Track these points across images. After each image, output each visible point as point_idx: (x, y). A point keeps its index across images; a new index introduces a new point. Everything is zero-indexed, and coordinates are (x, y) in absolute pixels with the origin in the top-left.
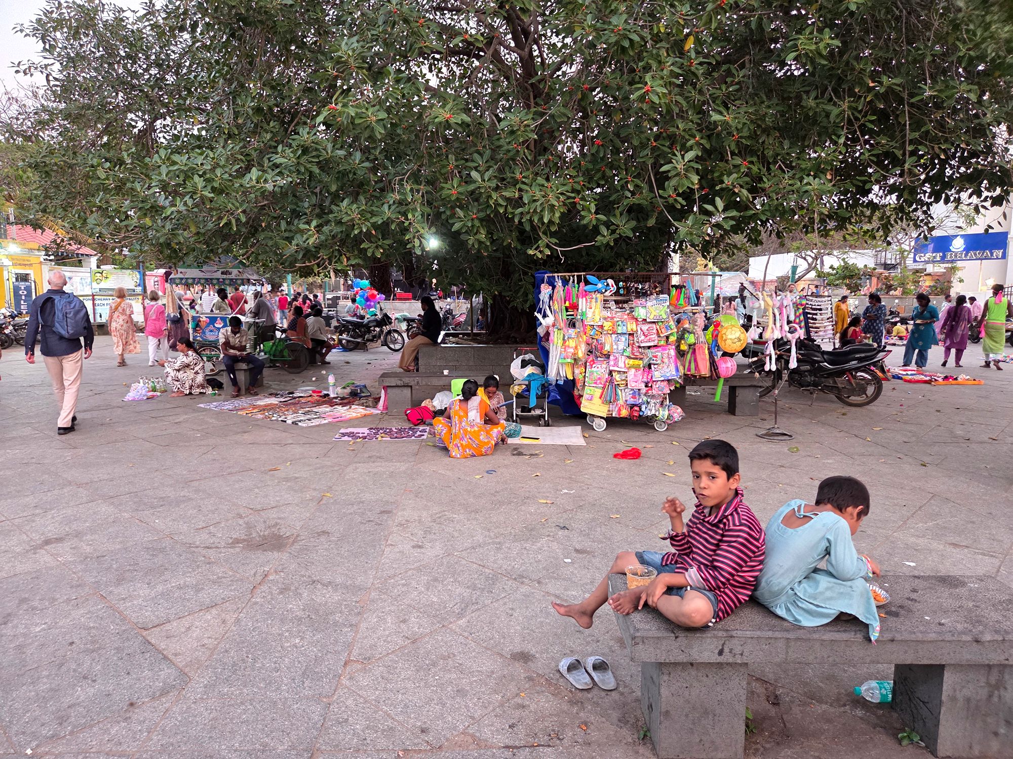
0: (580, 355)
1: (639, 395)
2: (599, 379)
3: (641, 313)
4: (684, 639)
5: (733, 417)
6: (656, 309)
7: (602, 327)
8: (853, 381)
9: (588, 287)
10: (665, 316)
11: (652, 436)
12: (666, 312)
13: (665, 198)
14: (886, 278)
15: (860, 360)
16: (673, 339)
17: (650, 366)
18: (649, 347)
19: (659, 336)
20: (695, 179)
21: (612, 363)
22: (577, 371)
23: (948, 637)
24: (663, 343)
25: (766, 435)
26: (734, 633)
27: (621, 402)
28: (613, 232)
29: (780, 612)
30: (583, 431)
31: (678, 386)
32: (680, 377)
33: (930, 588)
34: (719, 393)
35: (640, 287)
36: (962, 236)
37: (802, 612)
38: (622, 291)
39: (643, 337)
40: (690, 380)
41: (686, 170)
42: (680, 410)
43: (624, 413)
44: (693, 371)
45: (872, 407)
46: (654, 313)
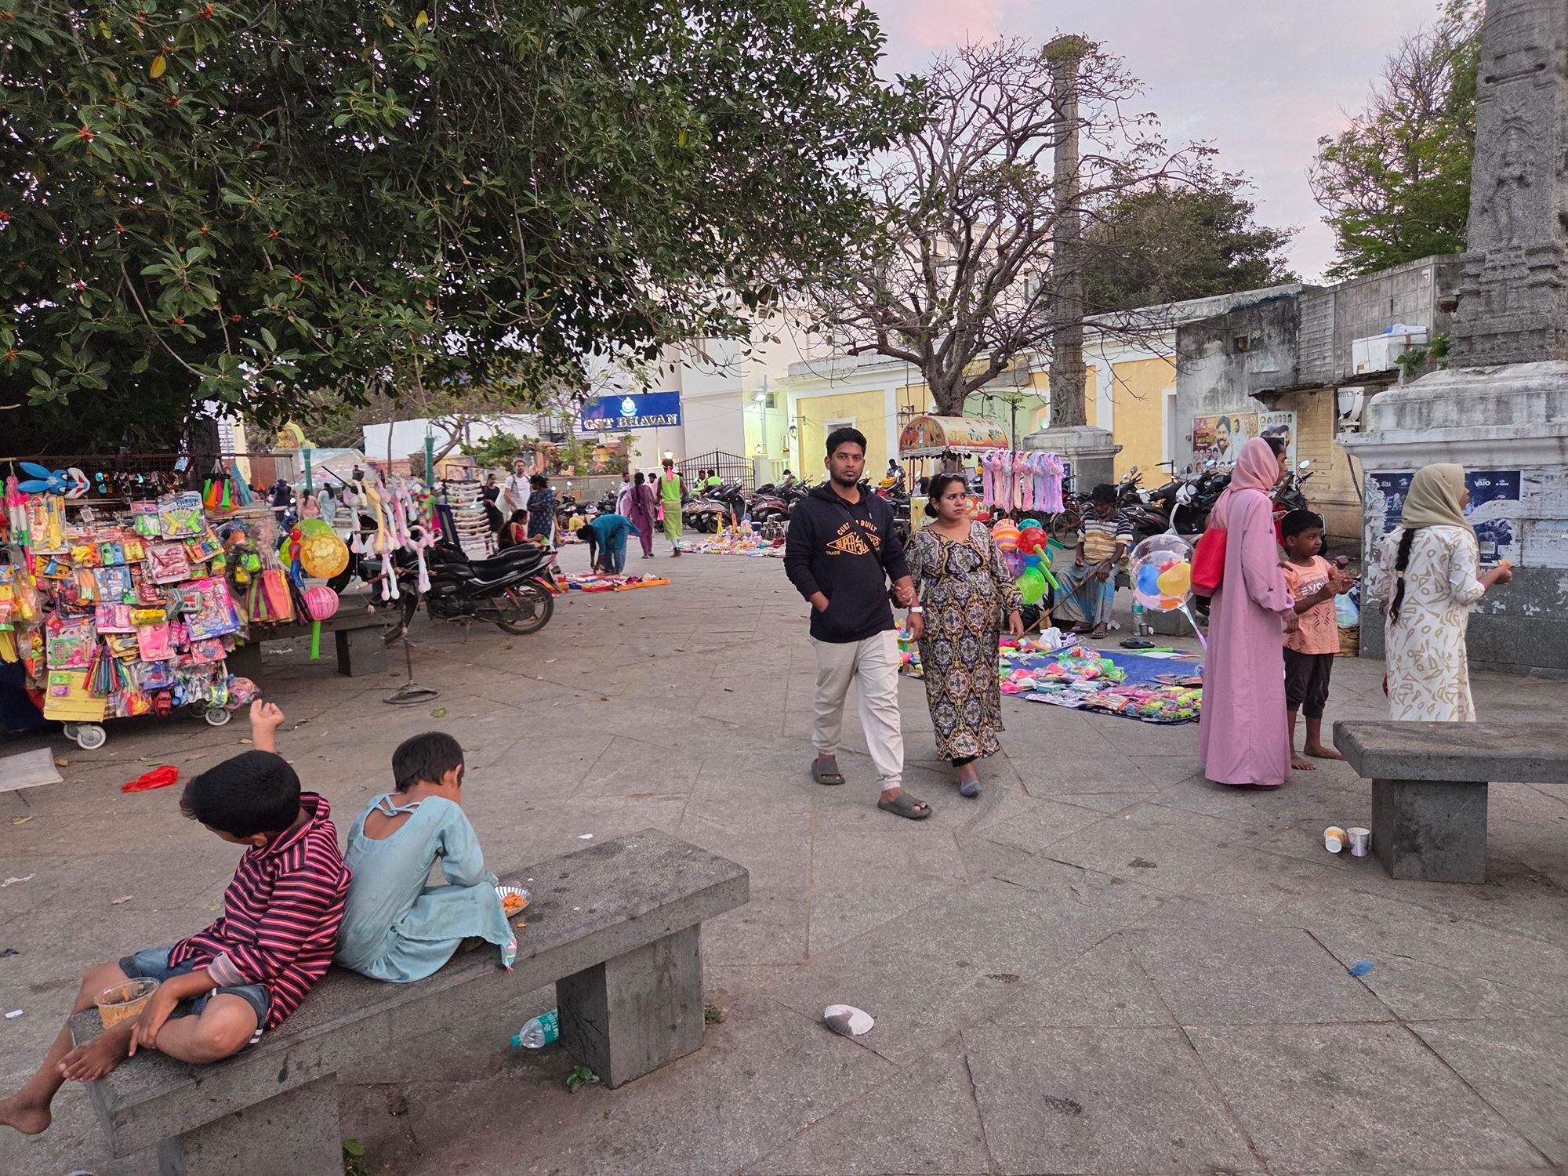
0: (28, 612)
1: (167, 670)
2: (78, 652)
3: (149, 525)
4: (214, 1079)
5: (346, 680)
6: (179, 518)
7: (69, 556)
8: (515, 600)
9: (26, 485)
10: (197, 529)
11: (203, 738)
12: (199, 522)
13: (164, 324)
14: (553, 453)
15: (520, 568)
16: (218, 566)
17: (181, 617)
18: (176, 585)
19: (192, 563)
20: (213, 295)
21: (101, 620)
22: (24, 645)
23: (601, 926)
24: (200, 574)
25: (401, 697)
26: (302, 1037)
27: (131, 689)
28: (65, 380)
29: (379, 972)
30: (55, 757)
31: (241, 643)
32: (243, 628)
33: (583, 866)
34: (317, 646)
35: (141, 480)
36: (631, 397)
37: (410, 961)
38: (103, 489)
39: (159, 568)
40: (261, 631)
41: (193, 279)
42: (249, 684)
43: (141, 707)
44: (264, 616)
45: (544, 632)
46: (175, 525)
